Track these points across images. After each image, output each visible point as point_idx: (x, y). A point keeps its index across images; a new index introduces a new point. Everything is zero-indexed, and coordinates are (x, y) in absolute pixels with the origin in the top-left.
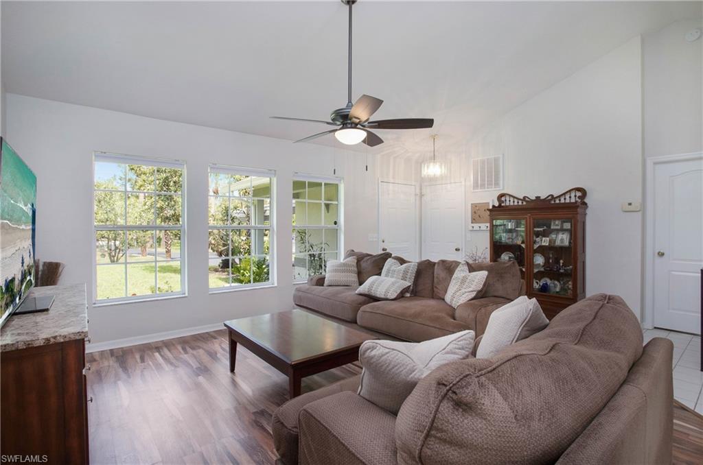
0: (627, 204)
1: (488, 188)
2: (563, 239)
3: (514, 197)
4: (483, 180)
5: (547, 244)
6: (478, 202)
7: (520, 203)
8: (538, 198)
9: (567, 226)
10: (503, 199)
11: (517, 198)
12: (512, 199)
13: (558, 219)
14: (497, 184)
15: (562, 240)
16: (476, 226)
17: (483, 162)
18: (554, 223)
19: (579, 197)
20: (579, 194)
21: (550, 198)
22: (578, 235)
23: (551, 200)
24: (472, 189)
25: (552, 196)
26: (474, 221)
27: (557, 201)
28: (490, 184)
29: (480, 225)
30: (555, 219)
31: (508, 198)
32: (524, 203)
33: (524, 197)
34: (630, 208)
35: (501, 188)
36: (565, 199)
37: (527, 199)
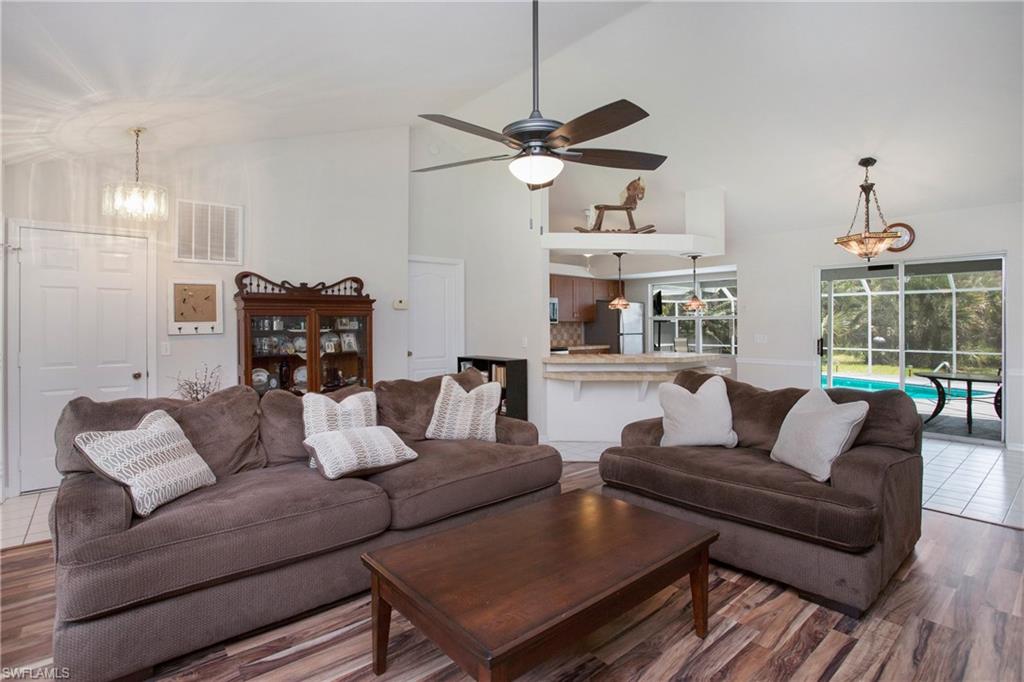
0: (398, 301)
1: (211, 259)
2: (350, 343)
3: (267, 281)
4: (202, 241)
5: (333, 351)
6: (191, 282)
7: (277, 291)
8: (304, 285)
9: (355, 325)
10: (246, 281)
11: (270, 282)
12: (262, 284)
13: (345, 317)
14: (231, 254)
15: (349, 345)
16: (188, 327)
17: (203, 210)
18: (341, 322)
19: (356, 290)
20: (355, 285)
21: (320, 287)
22: (365, 336)
23: (320, 290)
24: (176, 254)
25: (323, 284)
26: (180, 316)
27: (330, 292)
28: (217, 252)
29: (196, 324)
30: (341, 317)
31: (255, 281)
32: (283, 292)
33: (284, 282)
34: (401, 306)
35: (240, 263)
36: (339, 290)
37: (287, 285)
